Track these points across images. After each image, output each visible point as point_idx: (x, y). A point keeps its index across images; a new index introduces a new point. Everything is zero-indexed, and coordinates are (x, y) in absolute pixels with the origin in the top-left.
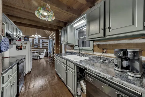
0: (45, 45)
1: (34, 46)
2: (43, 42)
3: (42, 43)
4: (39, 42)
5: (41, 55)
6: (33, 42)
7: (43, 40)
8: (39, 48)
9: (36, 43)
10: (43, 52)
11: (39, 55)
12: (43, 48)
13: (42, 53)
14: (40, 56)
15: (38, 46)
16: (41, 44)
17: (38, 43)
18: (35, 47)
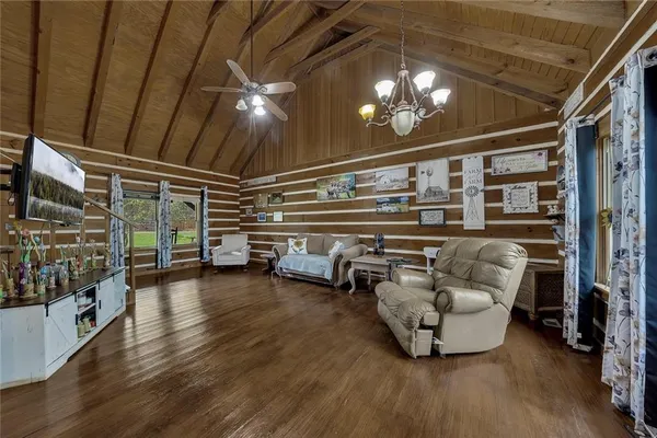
0: (521, 199)
1: (417, 216)
2: (488, 179)
3: (481, 186)
4: (456, 182)
5: (448, 319)
6: (412, 186)
7: (487, 162)
8: (458, 231)
9: (429, 189)
10: (491, 284)
11: (432, 317)
12: (488, 232)
13: (462, 296)
14: (437, 331)
15: (447, 214)
16: (473, 192)
17: (445, 186)
18: (427, 219)
